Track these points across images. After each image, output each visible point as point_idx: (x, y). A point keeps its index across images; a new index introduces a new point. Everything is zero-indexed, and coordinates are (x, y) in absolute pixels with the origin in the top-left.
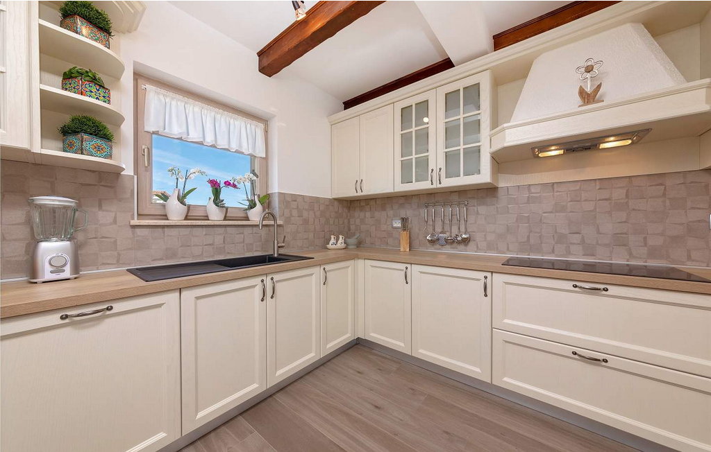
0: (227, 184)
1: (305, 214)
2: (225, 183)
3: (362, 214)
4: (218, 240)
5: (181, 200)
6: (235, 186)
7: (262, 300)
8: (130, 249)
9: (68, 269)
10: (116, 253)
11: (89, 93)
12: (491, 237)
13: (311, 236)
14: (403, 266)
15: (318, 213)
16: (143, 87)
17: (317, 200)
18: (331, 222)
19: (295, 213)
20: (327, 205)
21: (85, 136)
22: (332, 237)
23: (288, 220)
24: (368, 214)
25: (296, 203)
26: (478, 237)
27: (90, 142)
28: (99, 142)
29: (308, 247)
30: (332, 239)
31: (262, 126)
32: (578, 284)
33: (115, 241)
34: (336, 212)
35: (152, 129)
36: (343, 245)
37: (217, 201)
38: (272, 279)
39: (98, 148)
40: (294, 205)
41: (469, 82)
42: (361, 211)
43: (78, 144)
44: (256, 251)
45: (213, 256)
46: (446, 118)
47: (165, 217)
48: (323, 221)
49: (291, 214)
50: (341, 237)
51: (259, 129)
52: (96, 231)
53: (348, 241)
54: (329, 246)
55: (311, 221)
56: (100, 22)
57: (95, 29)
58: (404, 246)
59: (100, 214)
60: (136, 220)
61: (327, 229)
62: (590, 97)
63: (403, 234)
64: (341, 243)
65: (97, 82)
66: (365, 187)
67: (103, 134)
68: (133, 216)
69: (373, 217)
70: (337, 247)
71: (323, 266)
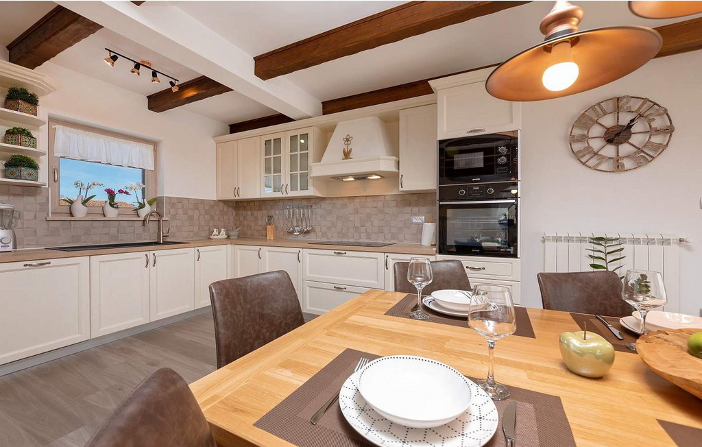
0: (121, 191)
1: (190, 213)
2: (119, 191)
3: (244, 213)
4: (113, 231)
5: (84, 203)
6: (127, 193)
7: (147, 267)
8: (46, 236)
9: (11, 245)
10: (35, 238)
11: (24, 143)
12: (324, 229)
13: (196, 229)
14: (258, 248)
15: (203, 212)
16: (53, 127)
17: (198, 203)
18: (216, 218)
19: (180, 211)
20: (212, 206)
21: (23, 168)
22: (215, 230)
23: (173, 217)
24: (249, 213)
25: (181, 204)
26: (317, 229)
27: (25, 171)
28: (31, 171)
29: (192, 237)
30: (215, 231)
31: (151, 147)
32: (336, 251)
33: (35, 231)
34: (221, 211)
35: (59, 155)
36: (225, 236)
37: (112, 203)
38: (154, 254)
39: (30, 175)
40: (180, 206)
41: (303, 131)
42: (244, 210)
43: (17, 173)
44: (145, 239)
45: (108, 242)
46: (291, 152)
47: (71, 215)
48: (208, 217)
49: (177, 213)
50: (223, 230)
51: (148, 150)
52: (23, 224)
53: (231, 233)
54: (212, 237)
55: (196, 217)
56: (32, 101)
57: (29, 105)
58: (270, 236)
59: (25, 213)
60: (50, 217)
61: (211, 223)
62: (347, 155)
63: (269, 227)
64: (223, 235)
65: (29, 135)
66: (241, 194)
67: (33, 166)
68: (48, 214)
69: (252, 215)
70: (218, 237)
71: (197, 248)
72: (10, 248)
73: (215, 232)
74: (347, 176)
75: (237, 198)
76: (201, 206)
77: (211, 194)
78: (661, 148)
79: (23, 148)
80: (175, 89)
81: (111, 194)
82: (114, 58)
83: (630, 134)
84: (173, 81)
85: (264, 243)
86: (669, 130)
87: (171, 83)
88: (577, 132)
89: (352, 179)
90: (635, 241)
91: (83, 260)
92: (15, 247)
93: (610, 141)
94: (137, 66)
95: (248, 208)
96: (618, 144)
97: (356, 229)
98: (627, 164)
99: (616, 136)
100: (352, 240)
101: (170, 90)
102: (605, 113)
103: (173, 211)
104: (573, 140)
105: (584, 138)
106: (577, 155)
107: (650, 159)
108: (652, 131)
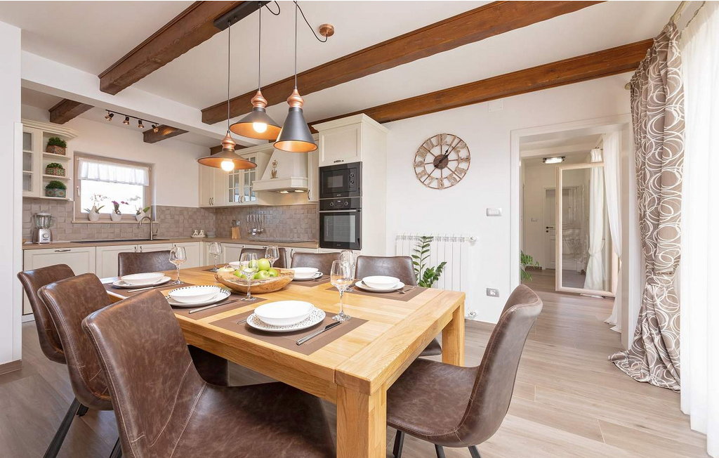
1: (176, 217)
4: (117, 231)
5: (98, 211)
8: (71, 234)
9: (49, 239)
10: (65, 235)
11: (58, 173)
13: (181, 230)
15: (187, 217)
16: (77, 159)
17: (183, 210)
18: (198, 221)
19: (168, 217)
23: (163, 221)
24: (224, 217)
26: (267, 230)
27: (58, 191)
28: (61, 191)
29: (178, 236)
33: (65, 230)
34: (202, 216)
37: (117, 211)
38: (141, 247)
39: (61, 193)
40: (168, 212)
41: (253, 156)
43: (53, 193)
48: (191, 221)
49: (165, 218)
50: (201, 231)
51: (144, 171)
52: (57, 225)
53: (208, 233)
54: (193, 236)
55: (181, 221)
56: (62, 145)
57: (60, 148)
58: (234, 236)
59: (59, 218)
60: (74, 221)
61: (194, 226)
62: (274, 174)
63: (233, 229)
64: (202, 235)
65: (60, 167)
66: (214, 202)
67: (62, 187)
68: (73, 219)
69: (226, 219)
70: (198, 236)
71: (174, 244)
72: (49, 241)
73: (196, 232)
74: (283, 190)
75: (212, 206)
76: (185, 213)
77: (195, 204)
78: (465, 172)
79: (56, 177)
80: (156, 130)
81: (117, 206)
82: (111, 116)
83: (448, 161)
84: (155, 125)
85: (230, 241)
86: (468, 159)
87: (153, 126)
88: (419, 159)
89: (286, 192)
90: (439, 239)
91: (91, 249)
92: (51, 240)
93: (436, 166)
94: (127, 119)
95: (224, 214)
96: (442, 168)
97: (291, 231)
98: (446, 183)
99: (441, 162)
100: (289, 239)
101: (152, 131)
102: (433, 146)
103: (162, 217)
104: (416, 165)
105: (421, 164)
106: (419, 176)
107: (458, 179)
108: (459, 160)
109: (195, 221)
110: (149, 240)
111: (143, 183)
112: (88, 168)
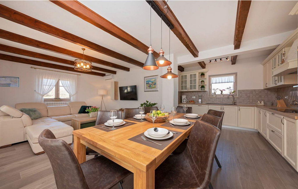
10: (206, 101)
16: (210, 77)
18: (263, 97)
20: (260, 92)
28: (204, 88)
29: (249, 104)
32: (273, 113)
38: (223, 107)
40: (243, 92)
48: (258, 96)
54: (257, 104)
57: (203, 76)
58: (279, 105)
60: (208, 97)
62: (283, 62)
63: (278, 101)
64: (262, 103)
66: (267, 86)
70: (260, 104)
71: (239, 107)
73: (259, 102)
75: (267, 88)
76: (254, 92)
79: (202, 84)
81: (222, 92)
84: (227, 58)
91: (207, 106)
103: (241, 95)
109: (260, 96)
110: (233, 104)
111: (233, 81)
112: (213, 80)
